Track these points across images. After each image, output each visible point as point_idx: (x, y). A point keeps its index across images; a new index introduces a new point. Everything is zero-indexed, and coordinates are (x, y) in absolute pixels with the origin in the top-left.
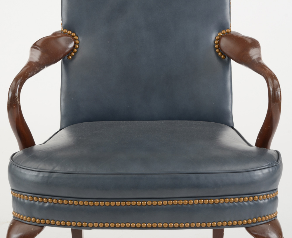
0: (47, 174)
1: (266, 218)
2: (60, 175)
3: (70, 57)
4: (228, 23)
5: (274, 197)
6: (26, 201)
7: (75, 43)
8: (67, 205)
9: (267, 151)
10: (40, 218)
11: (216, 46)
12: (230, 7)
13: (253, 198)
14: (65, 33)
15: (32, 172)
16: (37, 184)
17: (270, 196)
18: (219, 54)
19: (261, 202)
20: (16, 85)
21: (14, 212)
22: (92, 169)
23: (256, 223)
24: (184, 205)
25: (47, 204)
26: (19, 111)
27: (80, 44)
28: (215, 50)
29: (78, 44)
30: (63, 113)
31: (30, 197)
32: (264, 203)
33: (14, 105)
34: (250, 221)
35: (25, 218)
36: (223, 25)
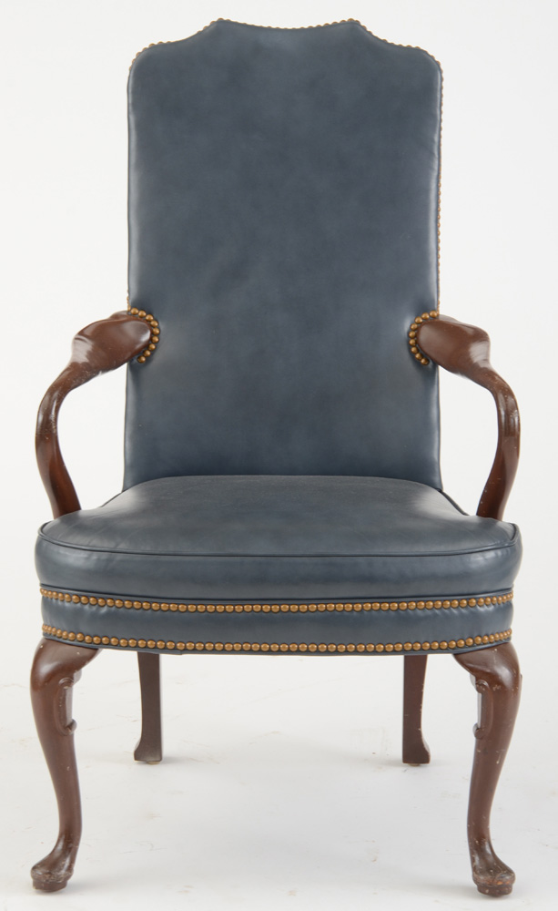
0: (104, 556)
1: (489, 639)
2: (128, 557)
3: (143, 359)
4: (434, 300)
5: (505, 601)
6: (67, 605)
7: (153, 334)
8: (140, 611)
9: (495, 523)
10: (92, 634)
11: (412, 342)
12: (438, 272)
13: (468, 603)
14: (135, 314)
15: (79, 551)
16: (88, 574)
17: (498, 600)
18: (417, 356)
19: (481, 609)
20: (51, 401)
21: (45, 625)
23: (472, 646)
24: (345, 613)
25: (104, 610)
26: (55, 448)
27: (161, 336)
28: (410, 350)
29: (157, 335)
30: (128, 462)
31: (74, 597)
32: (487, 612)
33: (46, 436)
34: (463, 642)
35: (64, 634)
36: (426, 304)
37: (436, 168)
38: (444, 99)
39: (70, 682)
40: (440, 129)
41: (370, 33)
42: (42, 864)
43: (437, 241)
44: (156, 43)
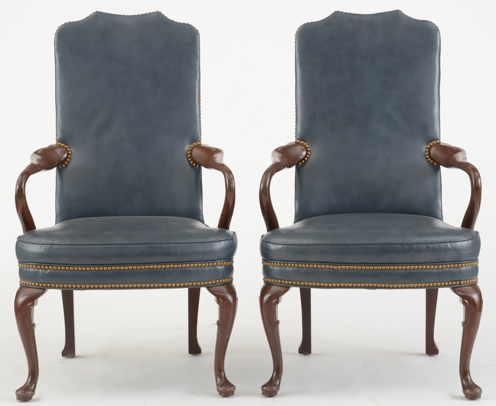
0: (48, 246)
1: (222, 281)
2: (59, 246)
3: (64, 166)
4: (198, 137)
6: (31, 270)
7: (68, 154)
8: (65, 271)
10: (43, 283)
11: (189, 156)
12: (200, 124)
13: (213, 264)
14: (60, 145)
15: (36, 245)
17: (226, 264)
18: (191, 162)
19: (219, 268)
21: (21, 280)
22: (85, 241)
23: (215, 284)
25: (48, 271)
27: (72, 155)
28: (188, 159)
29: (70, 155)
30: (58, 213)
31: (34, 266)
32: (221, 269)
33: (20, 196)
34: (211, 282)
35: (30, 283)
36: (195, 138)
37: (198, 77)
38: (201, 46)
39: (33, 305)
40: (199, 60)
41: (166, 17)
42: (21, 389)
43: (200, 111)
44: (67, 22)
